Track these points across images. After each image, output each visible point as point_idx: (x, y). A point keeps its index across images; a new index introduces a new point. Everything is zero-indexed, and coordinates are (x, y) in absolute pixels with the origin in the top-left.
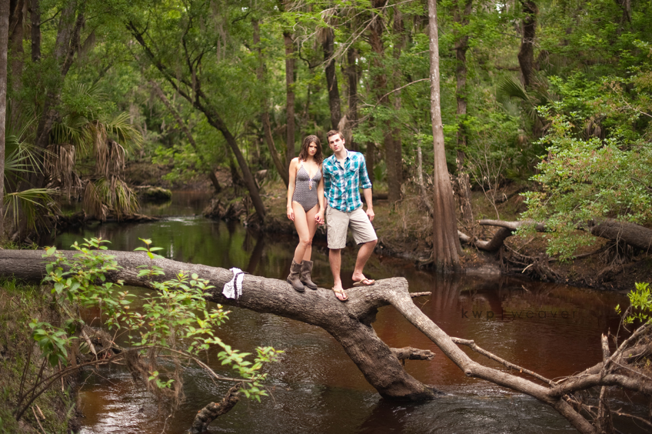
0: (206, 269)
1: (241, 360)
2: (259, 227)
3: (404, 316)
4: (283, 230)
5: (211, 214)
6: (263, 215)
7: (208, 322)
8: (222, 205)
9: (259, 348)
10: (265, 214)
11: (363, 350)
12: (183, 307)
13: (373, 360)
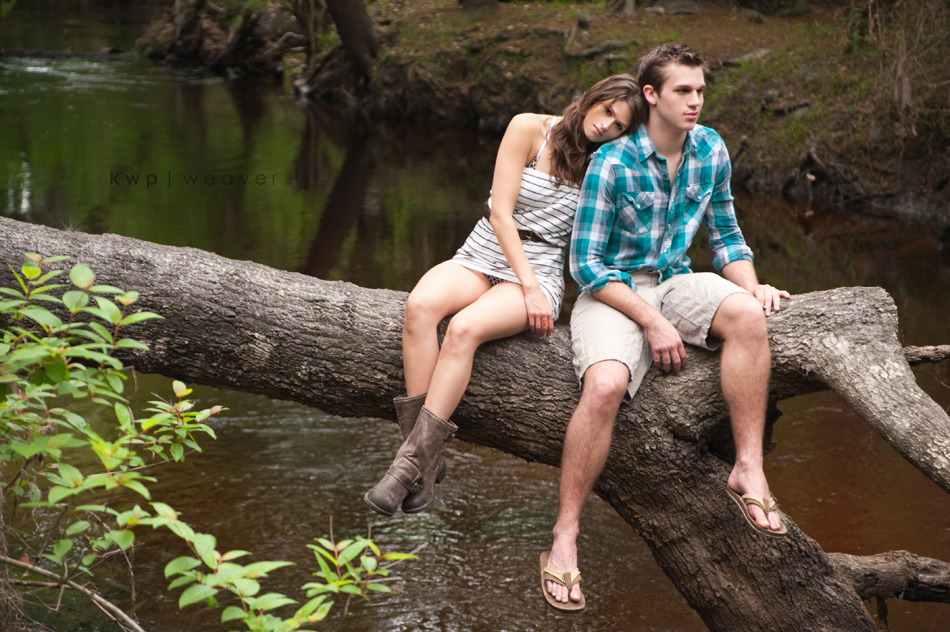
0: (137, 252)
1: (256, 588)
2: (352, 100)
3: (880, 434)
4: (442, 112)
5: (172, 48)
6: (367, 57)
7: (132, 447)
8: (212, 14)
9: (323, 542)
10: (374, 55)
11: (725, 558)
12: (38, 392)
13: (760, 596)
